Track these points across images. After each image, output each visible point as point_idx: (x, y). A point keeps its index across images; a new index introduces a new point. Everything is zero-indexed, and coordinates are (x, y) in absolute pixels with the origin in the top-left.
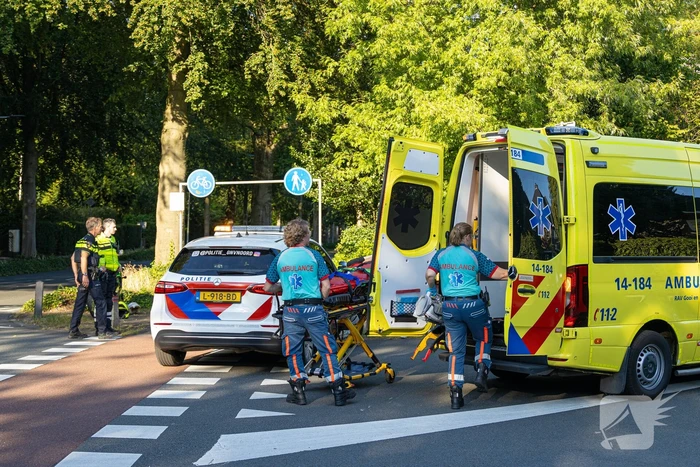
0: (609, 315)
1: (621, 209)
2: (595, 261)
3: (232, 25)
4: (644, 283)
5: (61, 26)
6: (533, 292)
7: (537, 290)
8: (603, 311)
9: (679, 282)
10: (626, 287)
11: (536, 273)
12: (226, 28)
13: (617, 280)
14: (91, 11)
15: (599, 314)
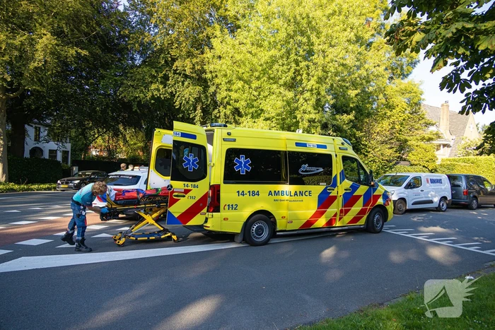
0: (233, 207)
1: (242, 160)
2: (224, 183)
3: (210, 100)
4: (254, 194)
5: (152, 101)
6: (184, 196)
7: (187, 196)
8: (229, 205)
9: (277, 193)
10: (243, 195)
11: (186, 188)
12: (207, 101)
13: (238, 192)
14: (162, 96)
15: (227, 207)
